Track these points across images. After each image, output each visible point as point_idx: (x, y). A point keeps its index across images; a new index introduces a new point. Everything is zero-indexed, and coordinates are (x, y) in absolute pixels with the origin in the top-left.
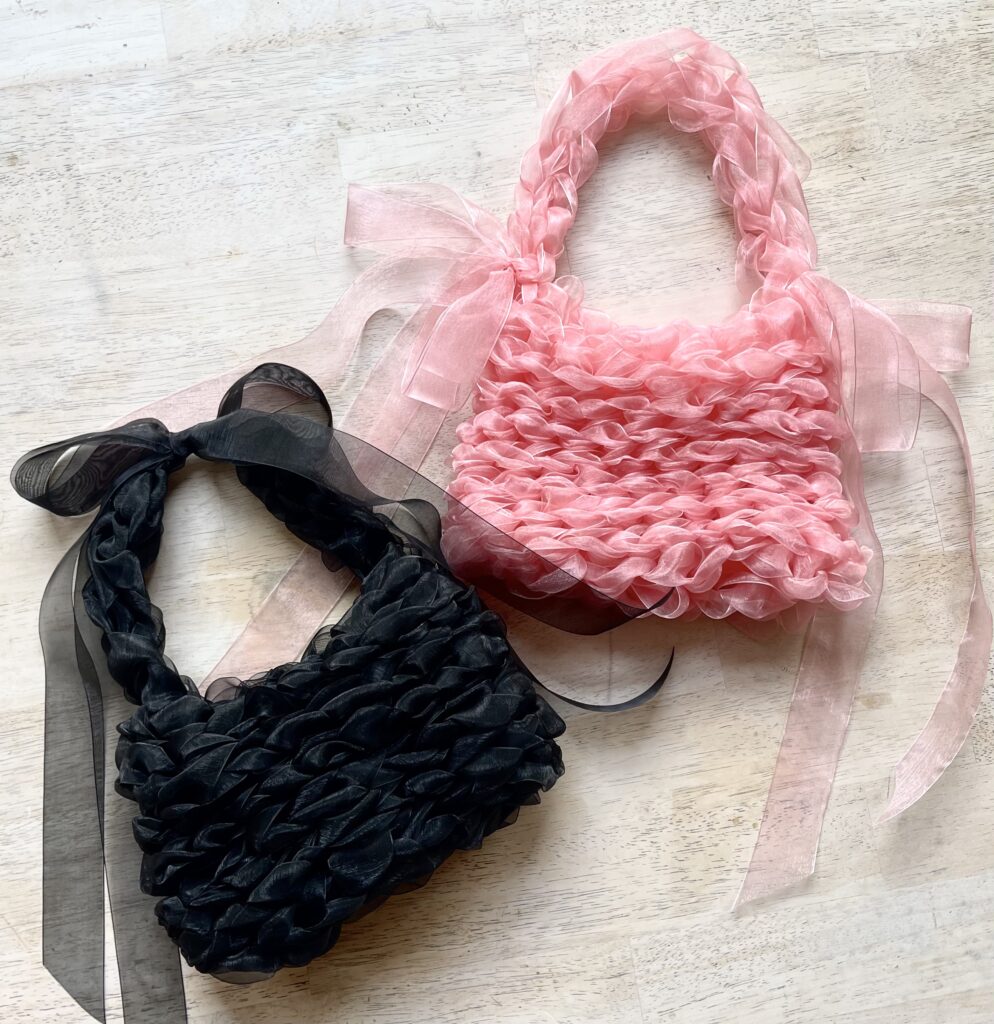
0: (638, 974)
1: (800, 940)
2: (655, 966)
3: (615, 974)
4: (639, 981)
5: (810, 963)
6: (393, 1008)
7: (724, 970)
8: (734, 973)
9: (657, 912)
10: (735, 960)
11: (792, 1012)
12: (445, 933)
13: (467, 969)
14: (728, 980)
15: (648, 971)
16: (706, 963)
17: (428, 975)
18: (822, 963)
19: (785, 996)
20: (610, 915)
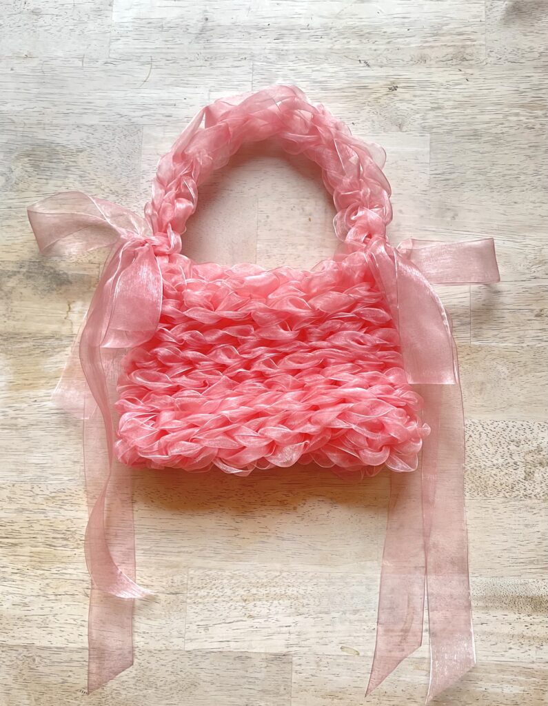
0: (188, 595)
1: (309, 596)
2: (202, 593)
3: (173, 592)
4: (189, 601)
5: (312, 614)
6: (14, 583)
7: (250, 605)
8: (257, 609)
9: (212, 555)
10: (260, 600)
11: (292, 645)
12: (62, 538)
13: (71, 566)
14: (252, 613)
15: (197, 594)
16: (239, 598)
17: (43, 565)
18: (321, 615)
19: (289, 633)
20: (180, 550)
